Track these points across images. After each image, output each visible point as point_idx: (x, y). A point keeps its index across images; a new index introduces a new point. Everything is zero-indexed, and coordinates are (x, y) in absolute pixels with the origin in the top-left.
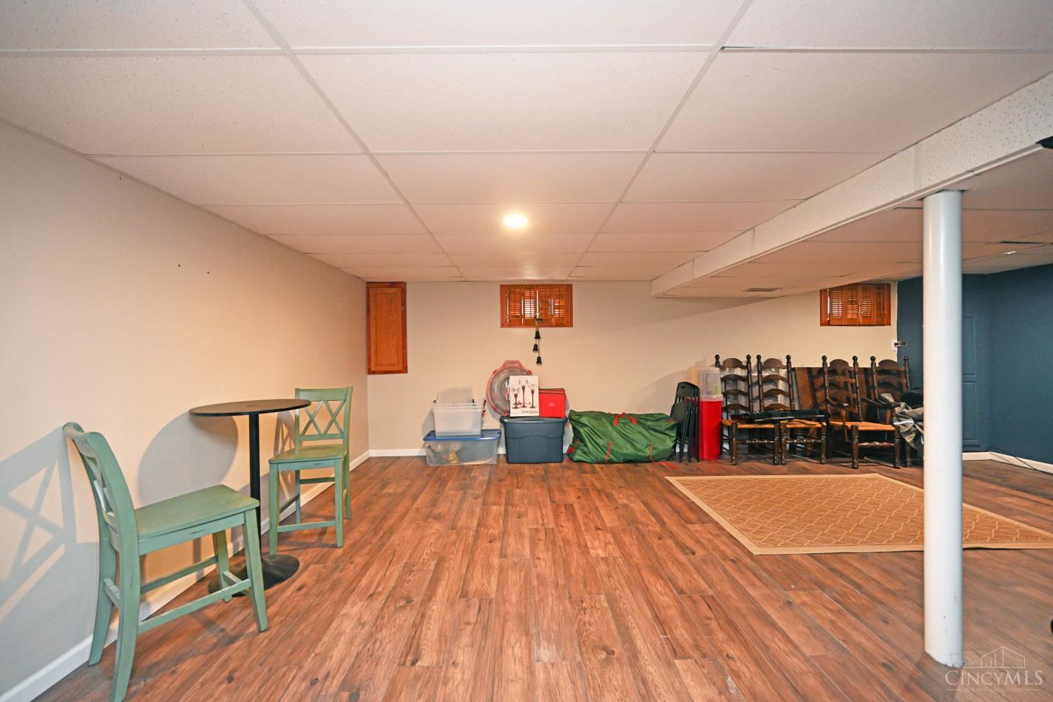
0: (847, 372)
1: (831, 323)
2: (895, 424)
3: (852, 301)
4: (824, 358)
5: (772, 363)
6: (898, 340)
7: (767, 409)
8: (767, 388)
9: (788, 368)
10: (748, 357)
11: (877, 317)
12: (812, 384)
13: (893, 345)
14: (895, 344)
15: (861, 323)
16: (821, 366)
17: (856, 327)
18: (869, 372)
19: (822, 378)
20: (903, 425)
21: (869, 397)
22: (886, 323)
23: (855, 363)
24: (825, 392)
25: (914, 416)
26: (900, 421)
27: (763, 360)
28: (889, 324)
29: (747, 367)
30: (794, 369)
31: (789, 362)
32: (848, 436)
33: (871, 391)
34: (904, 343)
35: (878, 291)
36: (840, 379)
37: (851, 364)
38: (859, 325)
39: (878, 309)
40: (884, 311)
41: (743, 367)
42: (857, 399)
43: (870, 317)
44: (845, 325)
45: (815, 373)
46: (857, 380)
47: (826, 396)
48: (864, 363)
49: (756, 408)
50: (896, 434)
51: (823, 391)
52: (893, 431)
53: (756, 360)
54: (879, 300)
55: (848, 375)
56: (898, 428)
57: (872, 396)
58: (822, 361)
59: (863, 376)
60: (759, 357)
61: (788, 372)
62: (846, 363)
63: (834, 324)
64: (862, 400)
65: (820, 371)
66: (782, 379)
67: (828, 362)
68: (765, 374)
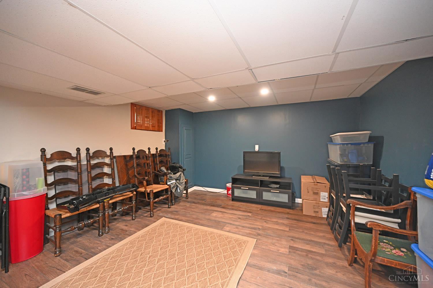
0: (145, 156)
1: (137, 128)
2: (168, 183)
3: (147, 117)
4: (134, 149)
5: (99, 154)
6: (165, 139)
7: (94, 190)
8: (94, 173)
9: (111, 157)
10: (78, 150)
11: (158, 127)
12: (127, 165)
13: (163, 142)
14: (164, 141)
15: (151, 130)
16: (132, 154)
17: (149, 131)
18: (155, 156)
19: (132, 161)
20: (172, 183)
21: (155, 170)
22: (161, 130)
23: (149, 152)
24: (134, 170)
25: (175, 178)
26: (170, 182)
27: (91, 152)
28: (162, 131)
29: (77, 158)
30: (115, 157)
31: (111, 152)
32: (148, 197)
33: (156, 166)
34: (168, 141)
35: (158, 113)
36: (142, 161)
37: (147, 153)
38: (150, 130)
39: (158, 123)
40: (160, 124)
41: (72, 158)
42: (150, 172)
43: (155, 126)
44: (144, 130)
45: (128, 159)
46: (150, 161)
47: (135, 173)
48: (153, 151)
49: (86, 191)
50: (169, 189)
51: (133, 169)
52: (167, 189)
53: (86, 152)
54: (158, 118)
55: (145, 158)
56: (170, 186)
57: (156, 169)
58: (132, 151)
59: (152, 158)
60: (88, 150)
61: (111, 159)
62: (145, 152)
63: (139, 128)
64: (153, 172)
65: (131, 156)
66: (107, 164)
67: (136, 151)
68: (93, 162)
